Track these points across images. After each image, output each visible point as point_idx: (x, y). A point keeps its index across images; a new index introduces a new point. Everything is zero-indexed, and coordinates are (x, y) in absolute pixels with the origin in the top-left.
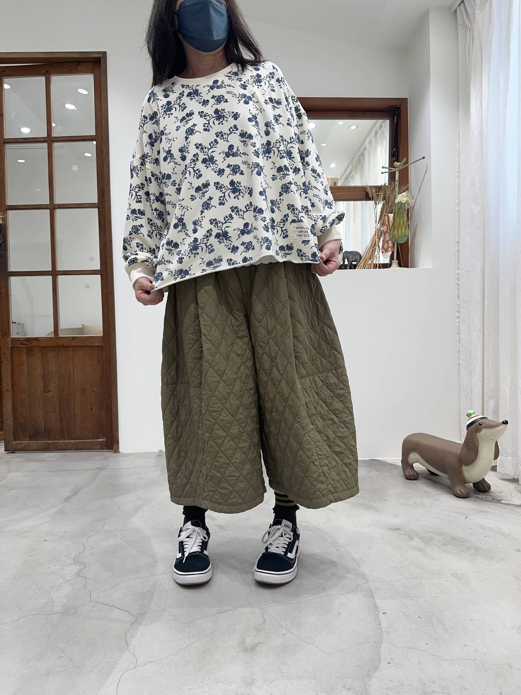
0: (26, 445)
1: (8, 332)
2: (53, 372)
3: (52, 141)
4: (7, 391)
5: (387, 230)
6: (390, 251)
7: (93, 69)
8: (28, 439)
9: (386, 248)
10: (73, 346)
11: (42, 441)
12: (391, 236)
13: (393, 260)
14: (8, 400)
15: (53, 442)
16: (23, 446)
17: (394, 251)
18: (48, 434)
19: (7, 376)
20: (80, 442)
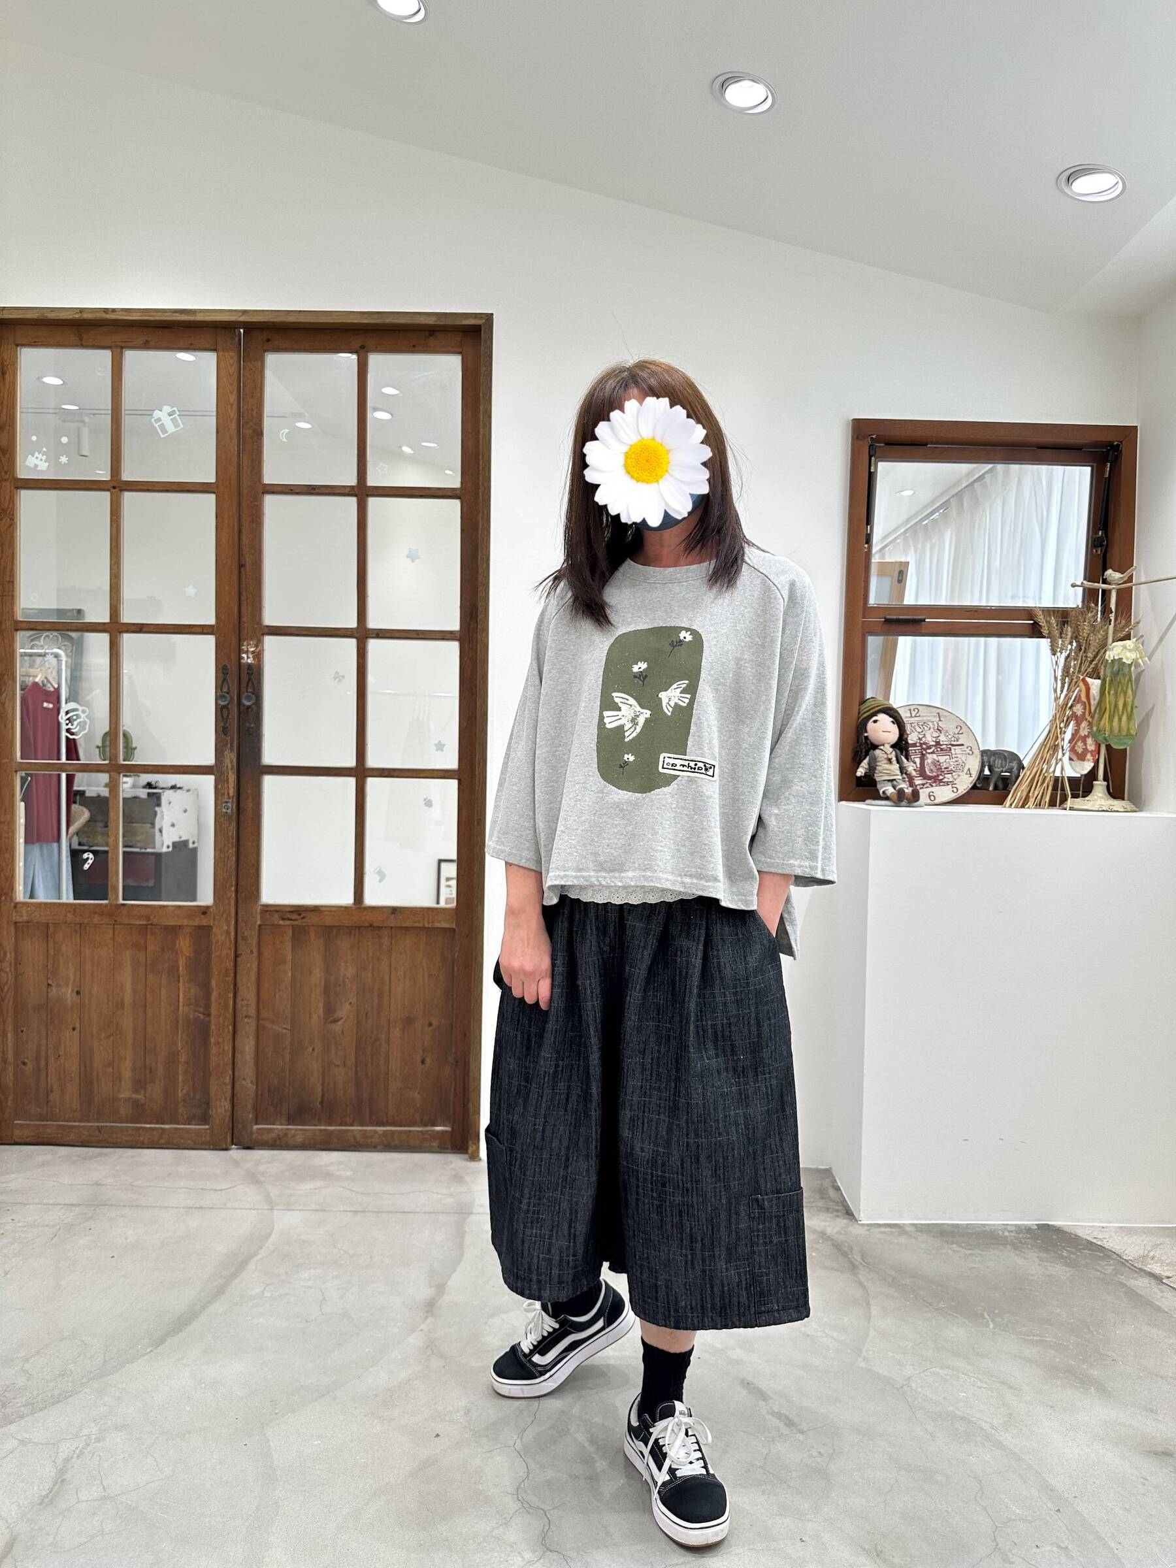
0: (281, 1134)
1: (255, 893)
2: (346, 980)
3: (368, 496)
4: (246, 1017)
5: (1084, 713)
6: (1089, 760)
7: (461, 346)
8: (284, 1121)
9: (1080, 751)
10: (391, 928)
11: (315, 1125)
12: (1095, 728)
13: (1096, 780)
14: (248, 1037)
15: (339, 1131)
16: (274, 1135)
17: (1098, 760)
18: (328, 1110)
19: (249, 984)
20: (397, 1131)
